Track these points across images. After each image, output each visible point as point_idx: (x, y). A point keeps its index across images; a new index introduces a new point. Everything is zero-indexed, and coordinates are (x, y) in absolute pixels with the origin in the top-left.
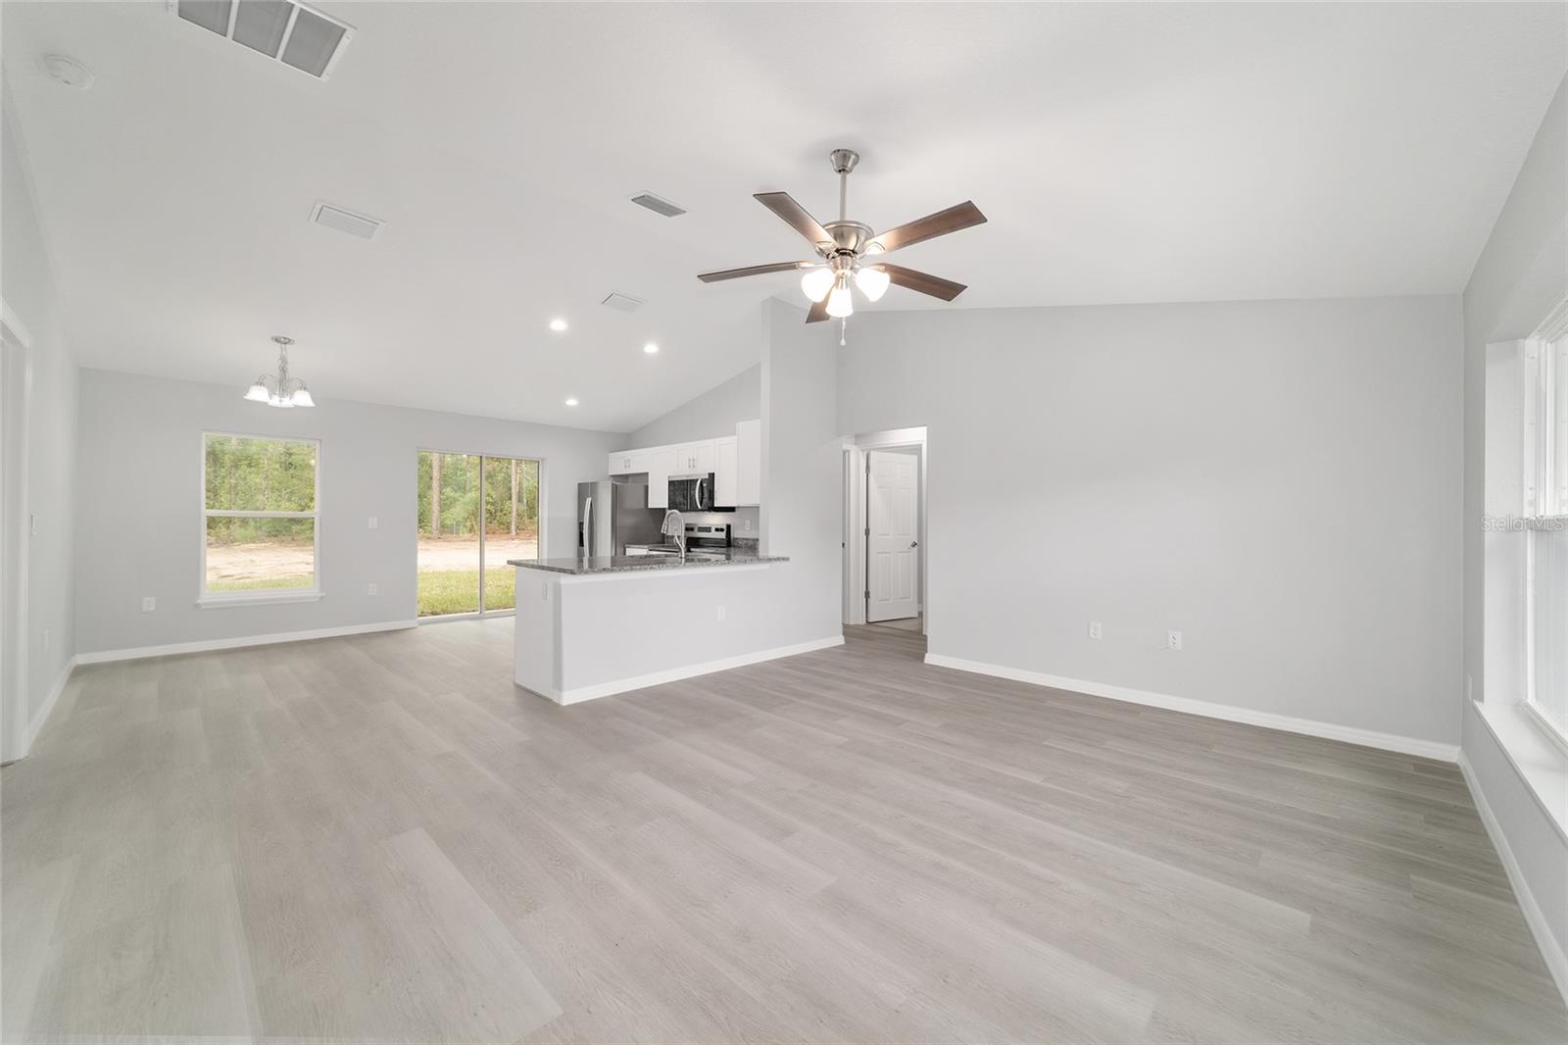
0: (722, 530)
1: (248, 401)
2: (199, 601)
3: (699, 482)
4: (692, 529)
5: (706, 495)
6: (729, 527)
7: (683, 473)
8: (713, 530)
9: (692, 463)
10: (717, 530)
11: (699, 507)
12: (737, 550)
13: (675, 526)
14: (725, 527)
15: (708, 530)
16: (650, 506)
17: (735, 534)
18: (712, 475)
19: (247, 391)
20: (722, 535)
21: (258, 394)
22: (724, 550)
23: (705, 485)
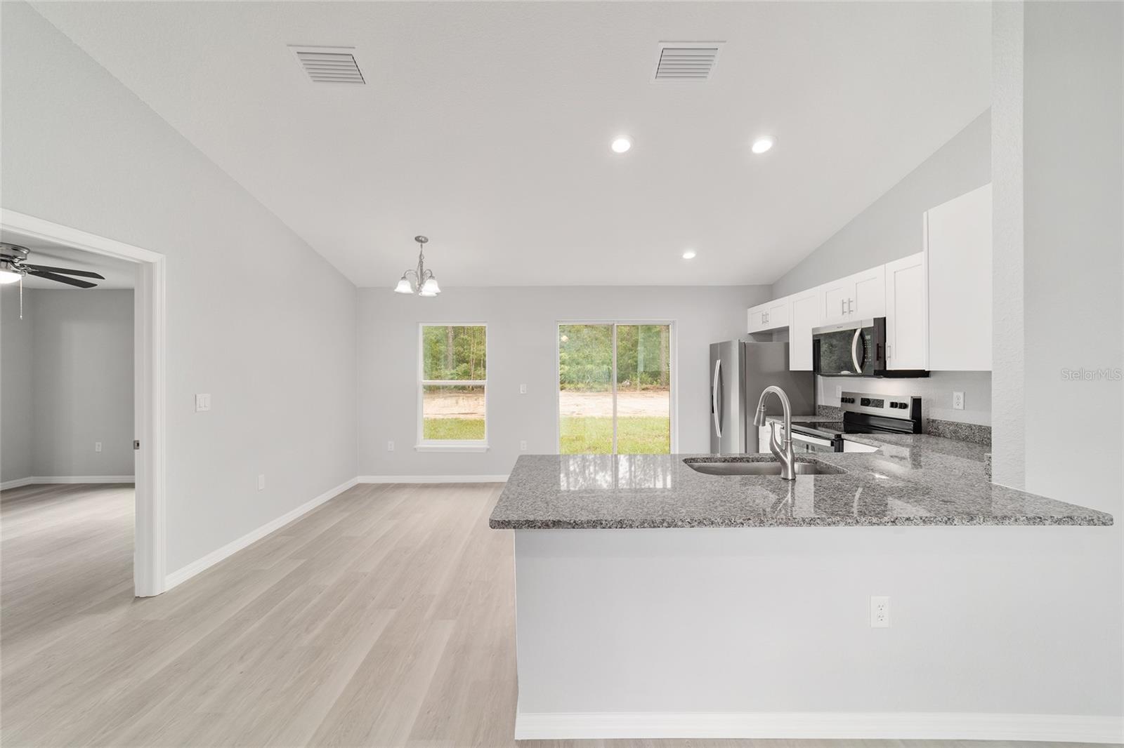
0: (904, 406)
1: (397, 293)
2: (415, 447)
3: (857, 334)
4: (852, 401)
5: (871, 354)
6: (917, 402)
7: (833, 320)
8: (887, 404)
9: (847, 307)
10: (893, 405)
11: (859, 371)
12: (932, 440)
13: (830, 393)
14: (909, 402)
15: (879, 403)
16: (791, 369)
17: (928, 413)
18: (881, 323)
19: (397, 286)
20: (906, 414)
21: (404, 287)
22: (909, 439)
23: (868, 337)
